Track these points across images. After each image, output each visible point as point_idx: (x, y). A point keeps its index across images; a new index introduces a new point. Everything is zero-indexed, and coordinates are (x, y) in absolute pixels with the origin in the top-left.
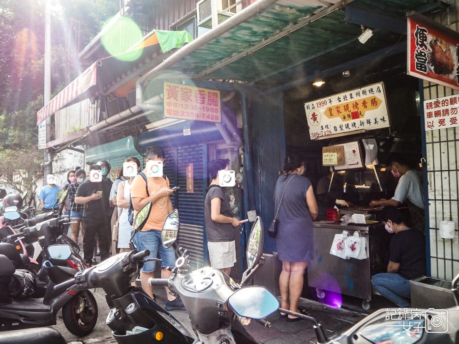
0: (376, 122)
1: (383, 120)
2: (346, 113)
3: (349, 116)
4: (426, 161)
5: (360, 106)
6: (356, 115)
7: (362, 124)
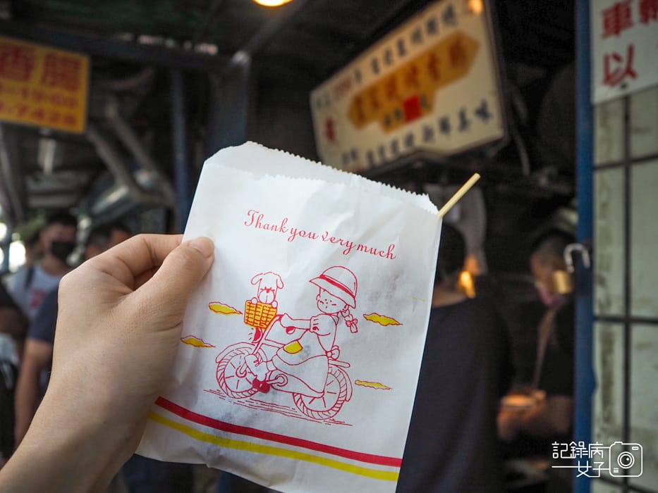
0: (464, 124)
1: (482, 113)
2: (389, 106)
3: (397, 114)
4: (592, 261)
5: (424, 77)
6: (413, 109)
7: (428, 134)
